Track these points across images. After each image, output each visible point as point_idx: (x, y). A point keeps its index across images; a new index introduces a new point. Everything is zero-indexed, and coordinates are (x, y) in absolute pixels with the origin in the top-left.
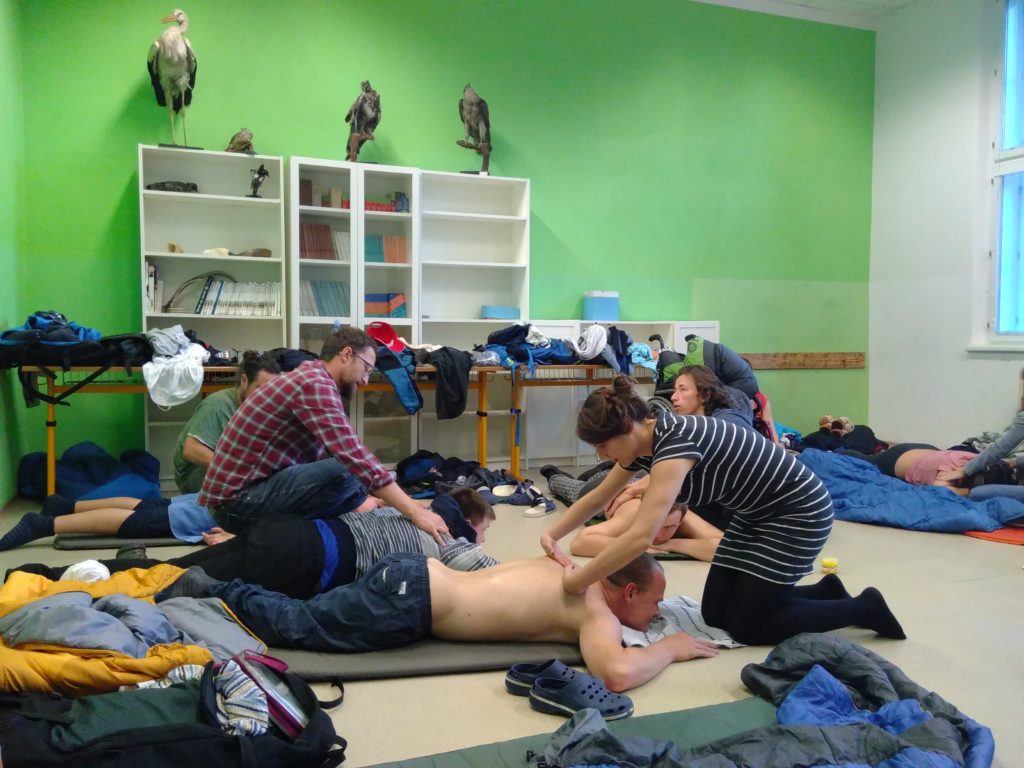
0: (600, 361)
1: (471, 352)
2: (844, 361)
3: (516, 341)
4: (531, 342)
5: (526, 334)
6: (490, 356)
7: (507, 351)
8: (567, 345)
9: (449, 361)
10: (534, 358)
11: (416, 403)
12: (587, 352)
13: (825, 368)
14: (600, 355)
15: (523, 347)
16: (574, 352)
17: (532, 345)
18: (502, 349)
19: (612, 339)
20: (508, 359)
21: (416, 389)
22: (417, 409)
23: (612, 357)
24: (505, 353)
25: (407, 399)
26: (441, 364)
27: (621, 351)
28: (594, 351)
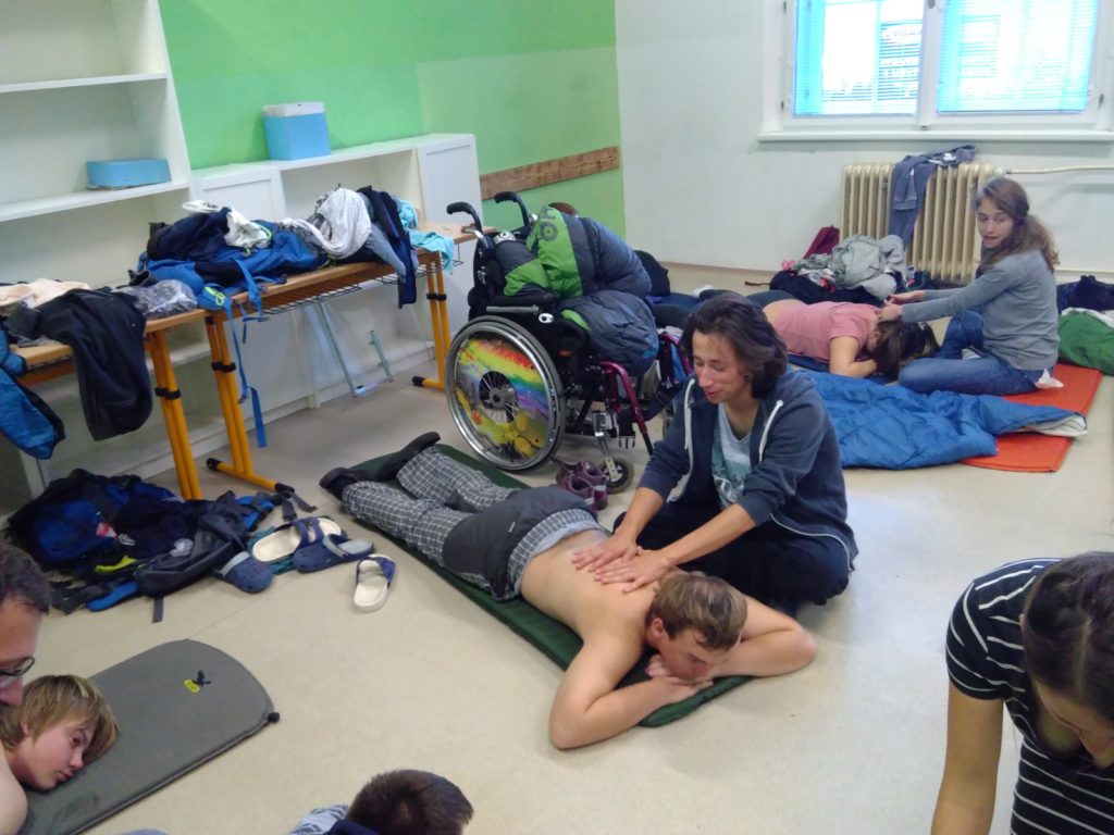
0: (366, 258)
1: (128, 290)
2: (599, 162)
3: (210, 247)
4: (239, 243)
5: (226, 230)
6: (173, 292)
7: (198, 270)
8: (302, 236)
9: (96, 327)
10: (254, 275)
11: (49, 433)
12: (339, 245)
13: (582, 175)
14: (364, 247)
15: (225, 258)
16: (319, 248)
17: (242, 249)
18: (186, 268)
19: (375, 213)
20: (209, 290)
21: (40, 404)
22: (52, 444)
23: (385, 248)
24: (195, 277)
25: (26, 433)
26: (79, 336)
27: (397, 235)
28: (353, 241)
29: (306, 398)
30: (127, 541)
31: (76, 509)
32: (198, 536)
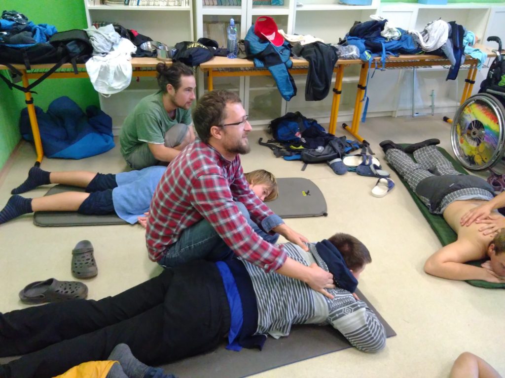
0: (439, 53)
1: (337, 46)
3: (374, 35)
4: (386, 36)
5: (383, 29)
6: (352, 50)
7: (365, 44)
8: (414, 38)
9: (320, 57)
10: (386, 50)
11: (291, 92)
12: (429, 45)
14: (440, 48)
15: (378, 41)
16: (419, 45)
17: (386, 38)
18: (361, 42)
19: (452, 34)
20: (366, 53)
21: (292, 81)
22: (291, 96)
23: (450, 51)
24: (363, 46)
25: (284, 90)
26: (313, 59)
27: (458, 46)
28: (436, 45)
29: (392, 112)
30: (304, 140)
31: (292, 124)
32: (327, 147)
